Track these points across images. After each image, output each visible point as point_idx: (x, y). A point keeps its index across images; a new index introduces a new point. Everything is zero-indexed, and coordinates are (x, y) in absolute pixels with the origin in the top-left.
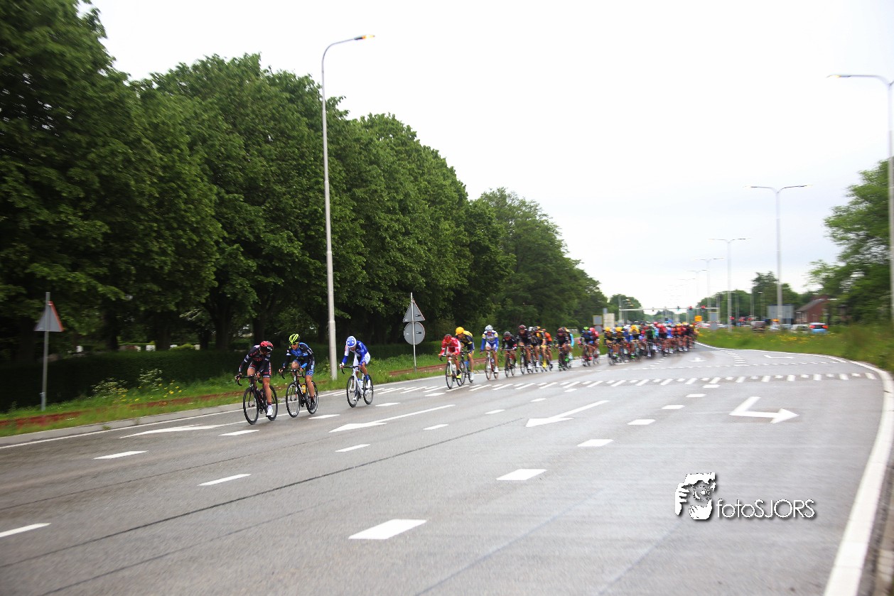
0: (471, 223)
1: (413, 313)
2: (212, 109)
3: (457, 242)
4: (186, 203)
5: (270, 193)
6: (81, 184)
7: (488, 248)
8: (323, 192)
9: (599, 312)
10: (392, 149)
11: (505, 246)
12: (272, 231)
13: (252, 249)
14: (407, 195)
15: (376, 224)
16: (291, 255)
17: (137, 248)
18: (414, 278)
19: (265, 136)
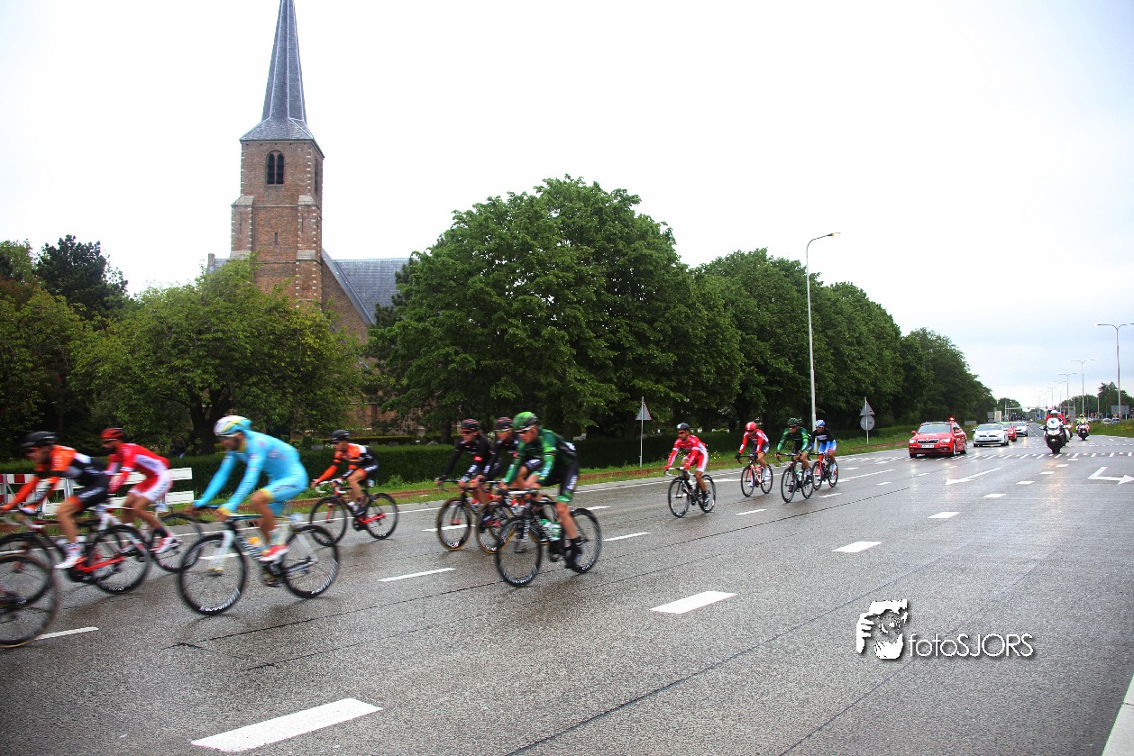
0: (904, 351)
1: (867, 409)
2: (738, 284)
3: (894, 364)
4: (722, 342)
5: (773, 334)
6: (661, 331)
7: (916, 368)
8: (807, 333)
9: (993, 411)
10: (851, 304)
11: (927, 366)
12: (775, 358)
13: (762, 369)
14: (861, 334)
15: (841, 352)
16: (787, 372)
17: (693, 370)
18: (867, 388)
19: (770, 299)
